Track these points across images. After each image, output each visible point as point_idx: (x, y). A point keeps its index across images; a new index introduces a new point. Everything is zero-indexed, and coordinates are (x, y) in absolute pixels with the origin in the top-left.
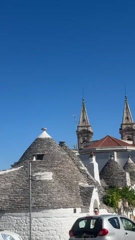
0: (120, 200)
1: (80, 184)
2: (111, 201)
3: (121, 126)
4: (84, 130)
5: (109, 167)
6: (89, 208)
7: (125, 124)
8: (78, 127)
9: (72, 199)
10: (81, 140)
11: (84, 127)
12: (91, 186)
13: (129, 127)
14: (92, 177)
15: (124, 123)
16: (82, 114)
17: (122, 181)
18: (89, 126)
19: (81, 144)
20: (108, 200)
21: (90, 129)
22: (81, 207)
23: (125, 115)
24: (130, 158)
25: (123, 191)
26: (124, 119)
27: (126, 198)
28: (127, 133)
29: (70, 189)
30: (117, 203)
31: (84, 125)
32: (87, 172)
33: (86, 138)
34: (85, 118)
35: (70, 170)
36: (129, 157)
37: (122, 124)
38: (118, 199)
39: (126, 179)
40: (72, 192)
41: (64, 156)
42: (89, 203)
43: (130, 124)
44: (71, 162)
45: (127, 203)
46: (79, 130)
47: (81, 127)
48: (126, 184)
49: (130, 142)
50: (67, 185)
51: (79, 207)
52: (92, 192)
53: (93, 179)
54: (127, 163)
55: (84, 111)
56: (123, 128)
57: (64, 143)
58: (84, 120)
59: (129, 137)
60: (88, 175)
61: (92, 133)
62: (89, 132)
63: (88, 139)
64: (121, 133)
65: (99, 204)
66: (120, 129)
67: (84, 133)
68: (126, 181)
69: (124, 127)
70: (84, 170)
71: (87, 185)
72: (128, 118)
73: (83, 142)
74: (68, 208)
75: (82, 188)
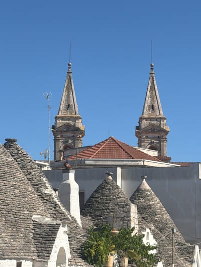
0: (113, 252)
1: (35, 217)
2: (94, 253)
3: (140, 122)
4: (68, 126)
5: (103, 194)
6: (46, 262)
7: (146, 119)
8: (57, 118)
9: (16, 244)
10: (61, 144)
11: (69, 119)
12: (55, 222)
13: (153, 125)
14: (63, 209)
15: (145, 116)
16: (65, 93)
17: (123, 219)
18: (78, 118)
19: (60, 151)
20: (89, 251)
21: (80, 124)
22: (33, 260)
23: (148, 102)
24: (144, 181)
25: (119, 236)
26: (146, 108)
27: (125, 250)
28: (150, 135)
29: (15, 225)
30: (107, 259)
31: (69, 115)
32: (56, 200)
33: (70, 141)
34: (72, 103)
35: (17, 191)
36: (143, 178)
37: (141, 119)
38: (108, 251)
39: (129, 217)
40: (18, 232)
41: (8, 165)
42: (49, 252)
43: (156, 119)
44: (21, 175)
45: (126, 260)
46: (58, 126)
47: (63, 119)
48: (128, 225)
49: (154, 153)
50: (8, 218)
51: (27, 259)
52: (55, 234)
53: (66, 213)
54: (138, 190)
55: (69, 88)
56: (143, 127)
57: (15, 141)
58: (69, 106)
59: (152, 143)
60: (56, 205)
61: (82, 133)
62: (78, 129)
63: (74, 142)
64: (138, 135)
65: (68, 256)
66: (137, 128)
67: (67, 131)
68: (129, 221)
69: (145, 123)
70: (50, 196)
71: (48, 220)
72: (153, 107)
73: (65, 148)
74: (4, 259)
75: (37, 225)
